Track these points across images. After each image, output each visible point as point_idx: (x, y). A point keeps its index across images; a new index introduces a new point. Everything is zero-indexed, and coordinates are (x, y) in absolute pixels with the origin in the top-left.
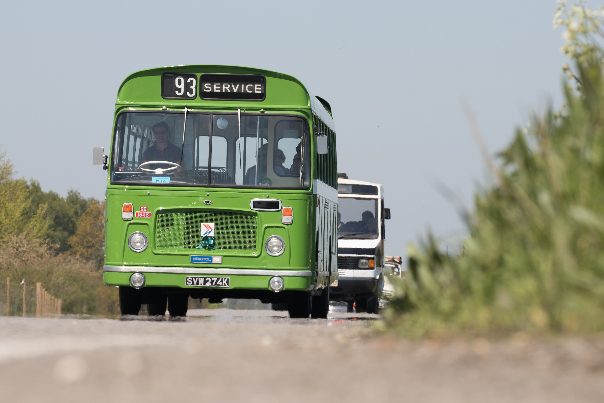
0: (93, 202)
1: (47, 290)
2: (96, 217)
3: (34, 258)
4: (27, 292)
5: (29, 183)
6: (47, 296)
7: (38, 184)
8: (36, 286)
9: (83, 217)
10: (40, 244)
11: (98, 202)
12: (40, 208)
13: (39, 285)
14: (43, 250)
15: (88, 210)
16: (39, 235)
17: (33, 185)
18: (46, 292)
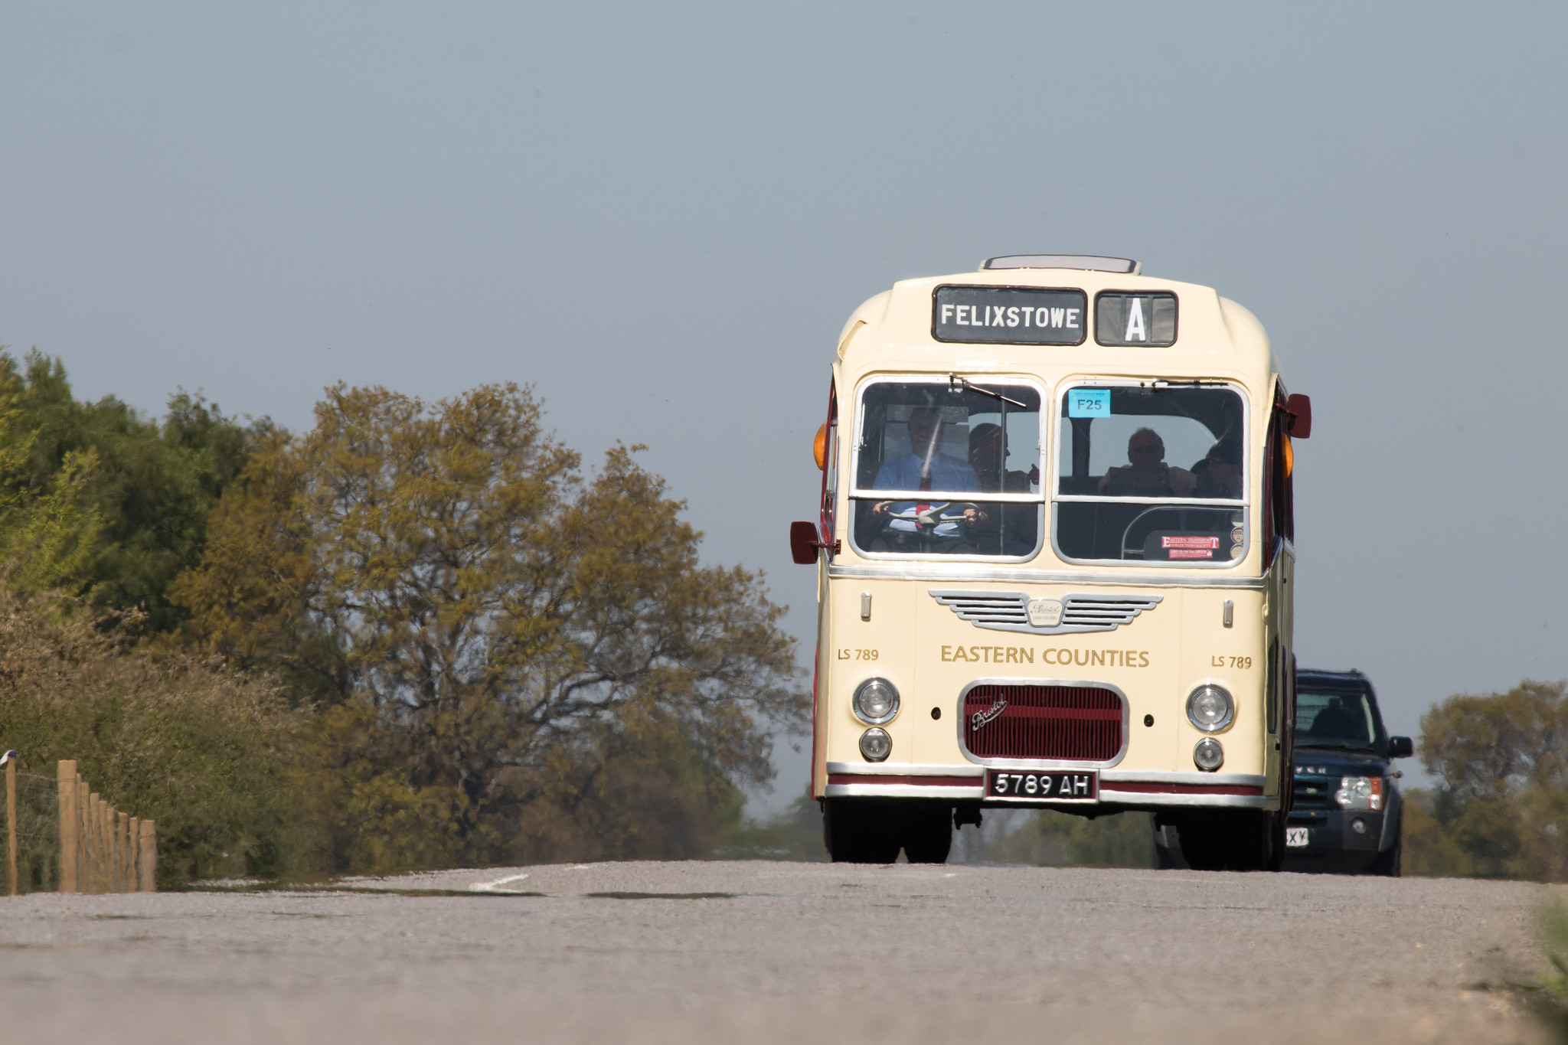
0: (270, 436)
1: (96, 787)
2: (283, 500)
3: (44, 661)
4: (19, 794)
5: (22, 370)
6: (102, 811)
7: (60, 371)
8: (53, 772)
9: (232, 496)
10: (68, 610)
11: (288, 439)
12: (68, 469)
13: (66, 768)
14: (77, 628)
15: (252, 470)
16: (64, 569)
17: (38, 373)
18: (95, 796)
